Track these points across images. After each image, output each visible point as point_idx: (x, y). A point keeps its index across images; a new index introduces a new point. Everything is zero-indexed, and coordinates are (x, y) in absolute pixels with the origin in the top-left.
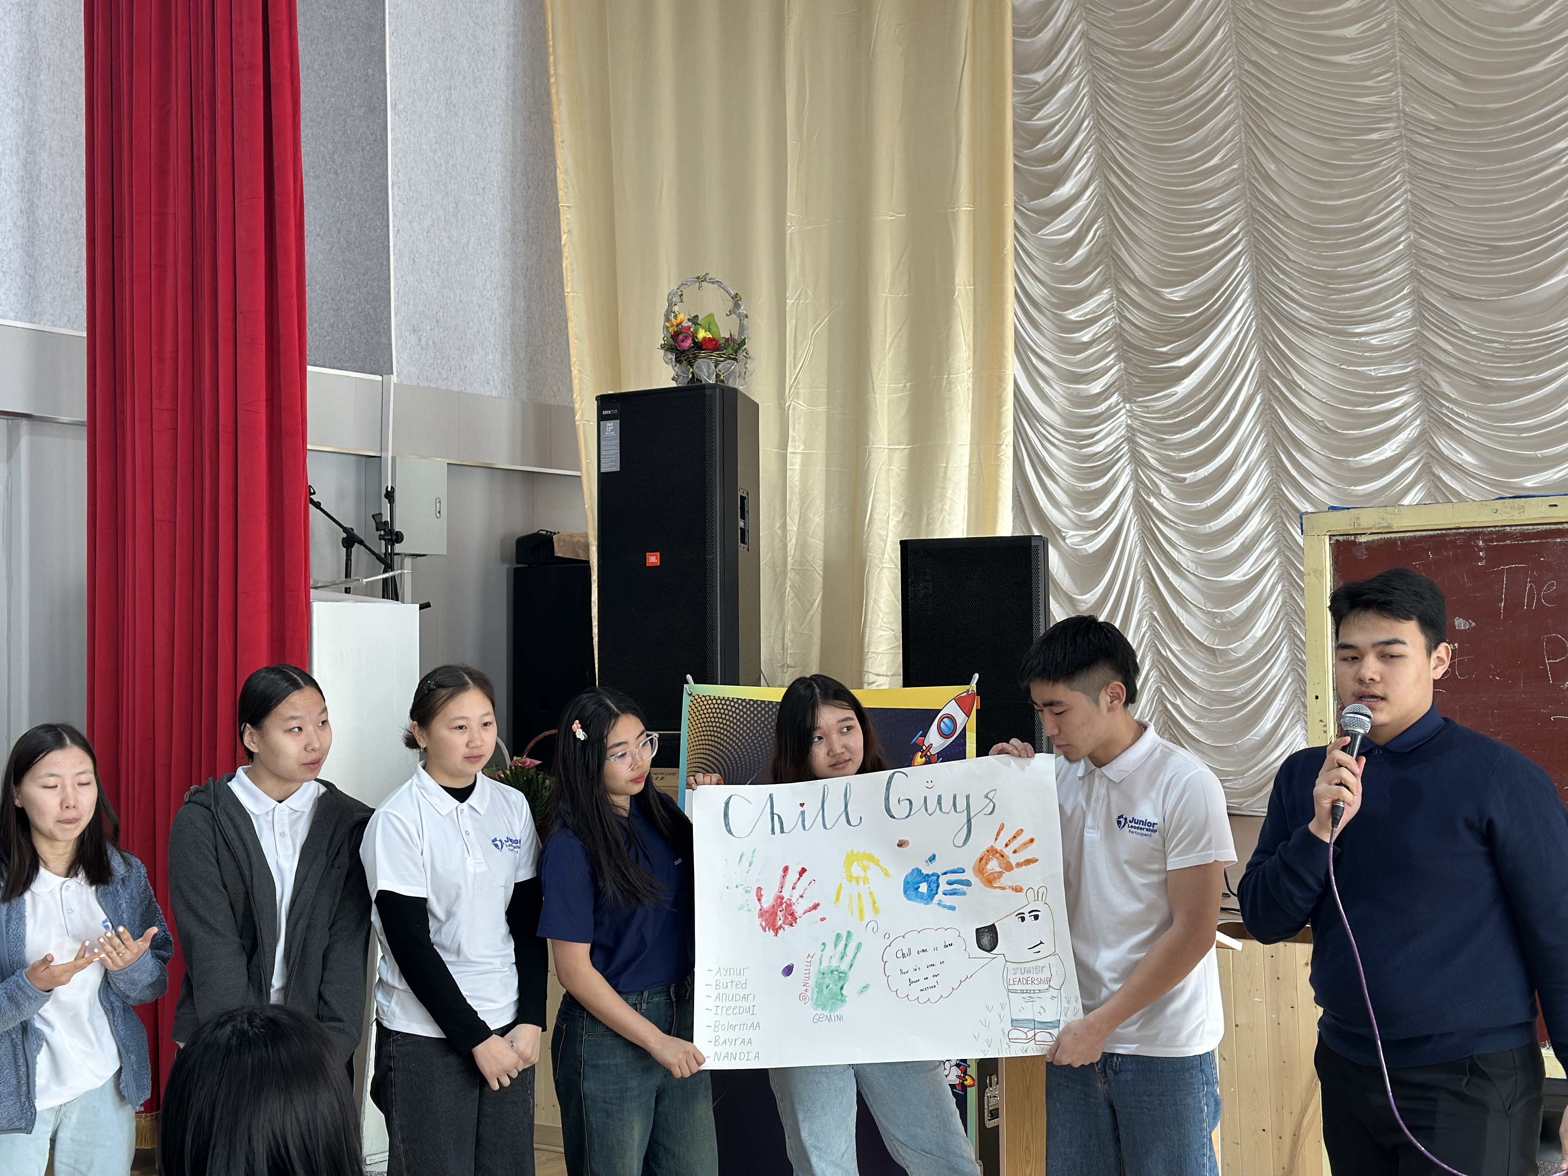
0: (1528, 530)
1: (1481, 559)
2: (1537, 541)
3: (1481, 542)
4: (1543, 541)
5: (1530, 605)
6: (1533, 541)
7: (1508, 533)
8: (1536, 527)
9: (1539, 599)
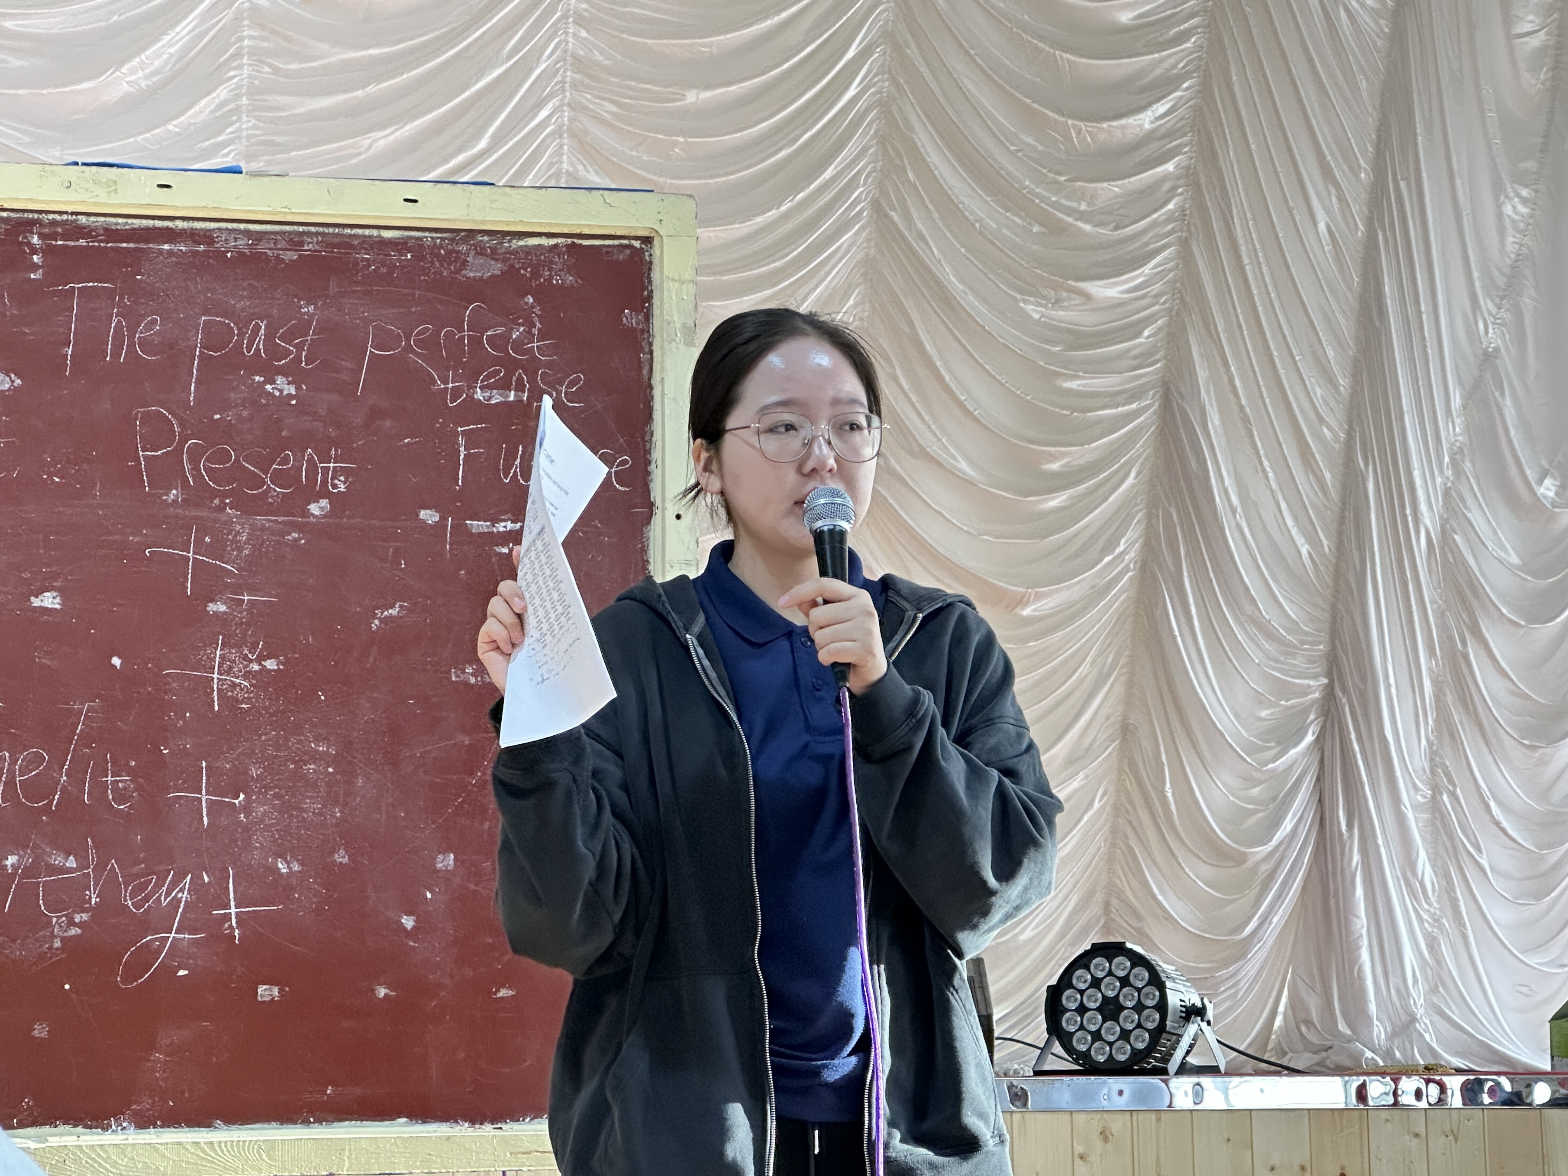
0: (117, 224)
1: (35, 267)
2: (132, 245)
3: (36, 237)
4: (142, 246)
5: (116, 355)
6: (125, 245)
7: (82, 227)
8: (130, 221)
9: (131, 345)
